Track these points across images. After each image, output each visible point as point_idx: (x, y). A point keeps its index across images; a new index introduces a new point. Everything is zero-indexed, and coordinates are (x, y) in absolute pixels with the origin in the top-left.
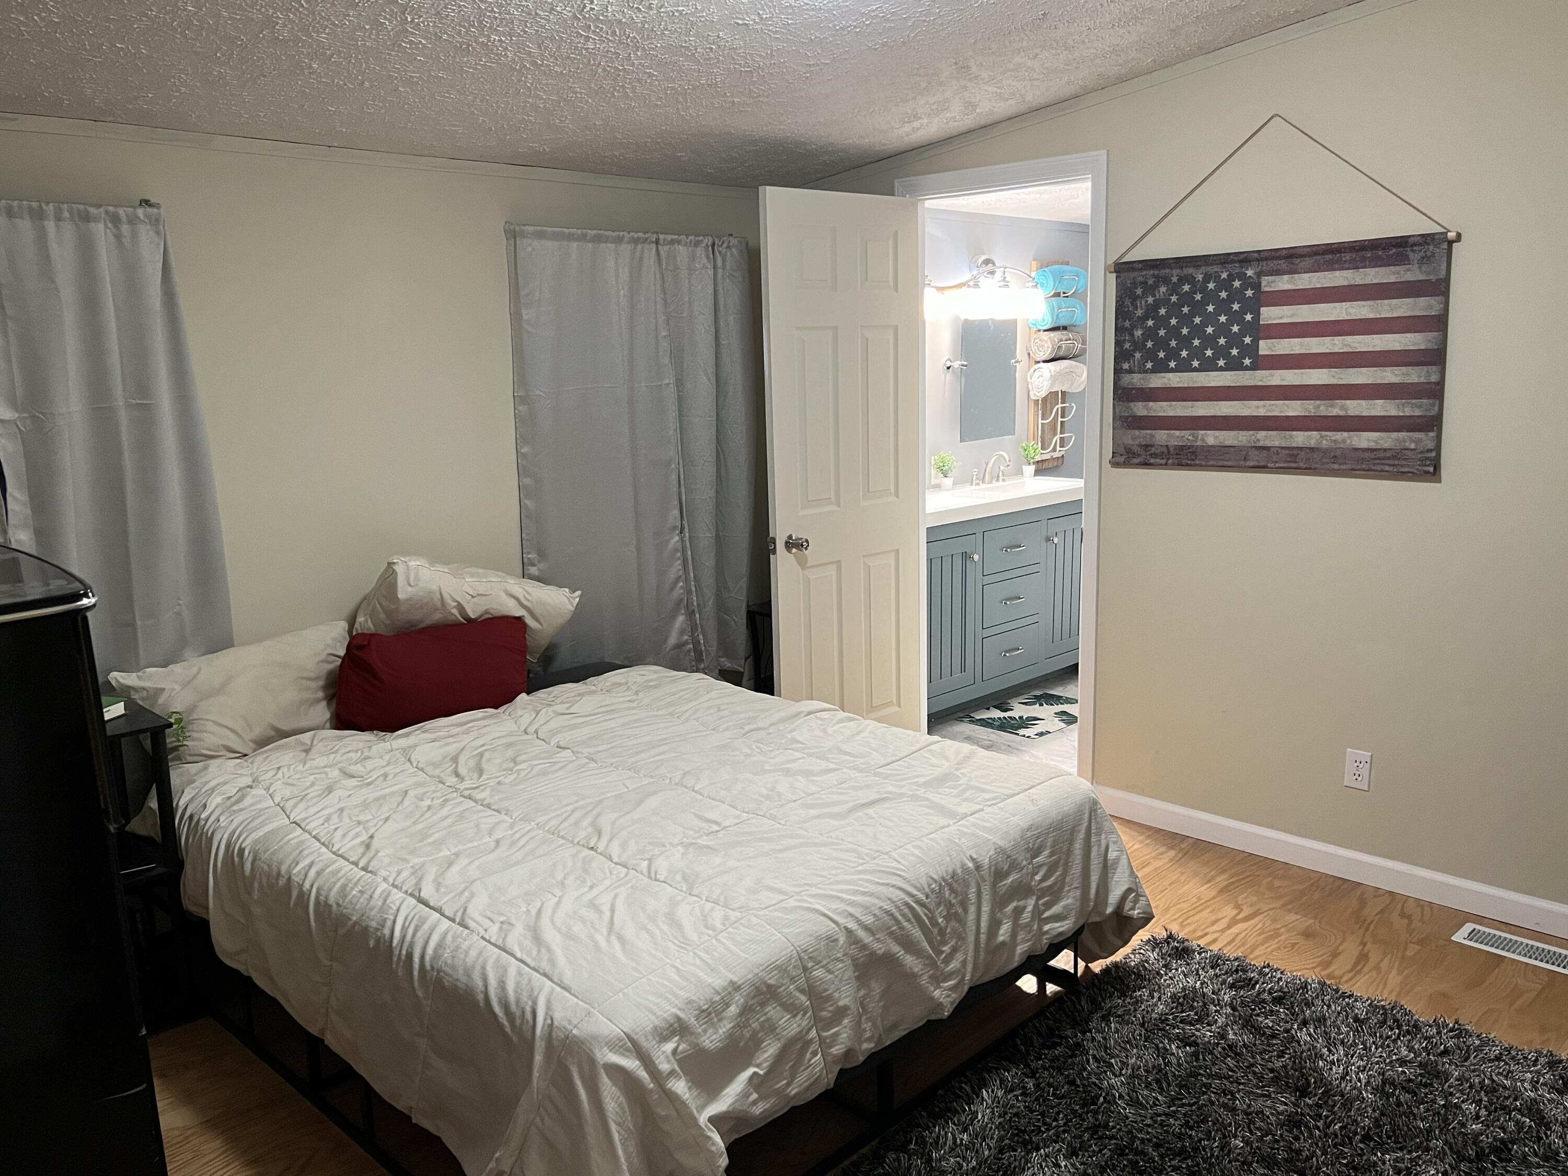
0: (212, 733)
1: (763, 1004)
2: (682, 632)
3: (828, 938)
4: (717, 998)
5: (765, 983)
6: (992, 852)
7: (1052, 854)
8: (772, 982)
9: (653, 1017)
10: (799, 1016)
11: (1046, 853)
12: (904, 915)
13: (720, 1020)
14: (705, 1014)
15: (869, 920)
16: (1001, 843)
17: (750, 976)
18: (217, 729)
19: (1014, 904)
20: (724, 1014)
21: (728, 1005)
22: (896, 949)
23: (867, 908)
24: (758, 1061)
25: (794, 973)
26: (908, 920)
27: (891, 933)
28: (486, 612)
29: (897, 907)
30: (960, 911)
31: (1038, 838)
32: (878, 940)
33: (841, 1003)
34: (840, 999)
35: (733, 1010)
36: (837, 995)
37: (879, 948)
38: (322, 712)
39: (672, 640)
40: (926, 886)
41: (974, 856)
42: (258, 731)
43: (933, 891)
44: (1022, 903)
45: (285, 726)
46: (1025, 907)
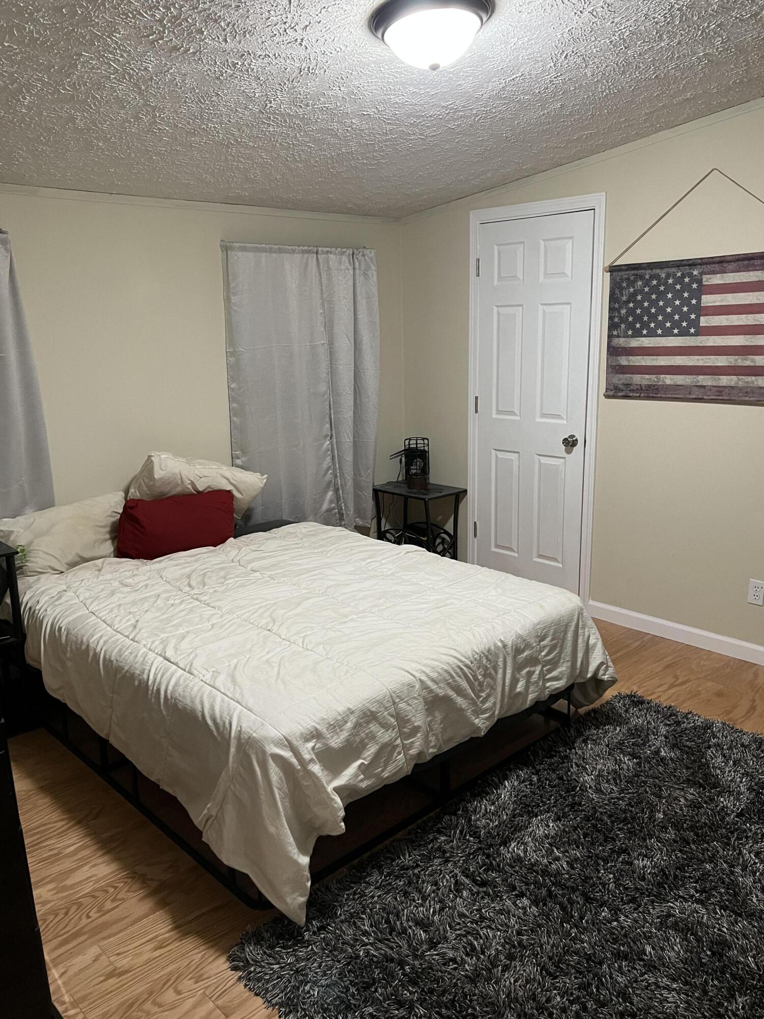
0: (42, 558)
1: (368, 722)
2: (331, 502)
3: (409, 685)
4: (339, 718)
5: (369, 710)
6: (514, 637)
7: (552, 640)
8: (373, 709)
9: (301, 728)
10: (390, 731)
11: (549, 639)
12: (457, 673)
13: (341, 731)
14: (332, 727)
15: (434, 675)
16: (520, 632)
17: (360, 705)
18: (45, 556)
19: (527, 669)
20: (344, 727)
21: (346, 722)
22: (451, 693)
23: (433, 668)
24: (365, 756)
25: (387, 705)
26: (460, 677)
27: (448, 684)
28: (209, 487)
29: (453, 668)
30: (493, 672)
31: (544, 629)
32: (440, 688)
33: (416, 724)
34: (415, 721)
35: (349, 725)
36: (413, 719)
37: (441, 692)
38: (109, 547)
39: (325, 506)
40: (471, 656)
41: (503, 639)
42: (70, 558)
43: (475, 659)
44: (532, 669)
45: (87, 555)
46: (534, 672)
